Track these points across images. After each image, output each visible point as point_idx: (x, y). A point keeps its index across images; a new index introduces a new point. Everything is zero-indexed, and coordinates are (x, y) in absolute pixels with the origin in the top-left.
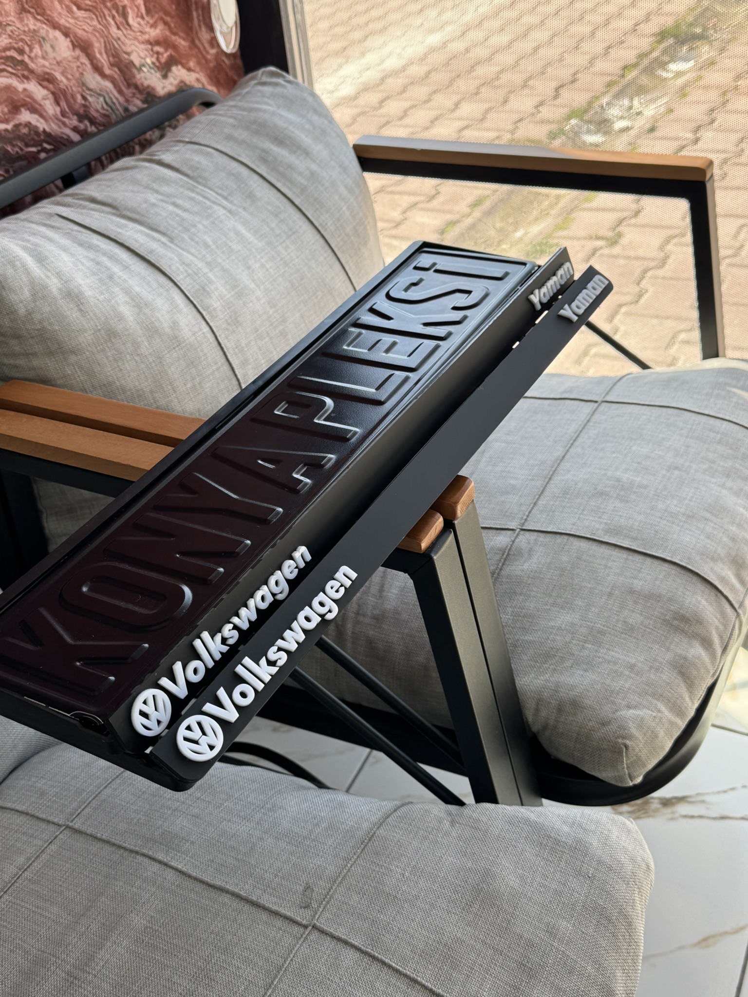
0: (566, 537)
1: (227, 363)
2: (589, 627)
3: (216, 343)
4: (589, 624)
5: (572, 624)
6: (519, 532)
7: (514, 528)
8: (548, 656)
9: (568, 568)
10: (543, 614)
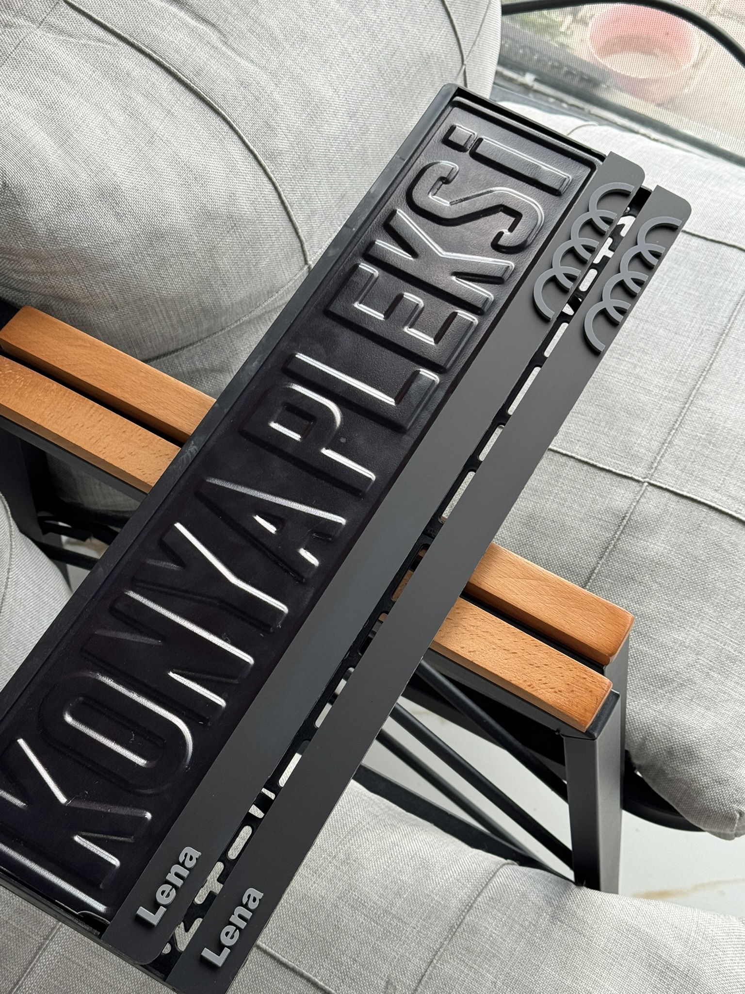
0: (705, 510)
1: (290, 224)
2: (717, 649)
3: (279, 203)
4: (718, 643)
5: (698, 640)
6: (647, 486)
7: (640, 479)
8: (664, 681)
9: (703, 558)
10: (664, 618)
